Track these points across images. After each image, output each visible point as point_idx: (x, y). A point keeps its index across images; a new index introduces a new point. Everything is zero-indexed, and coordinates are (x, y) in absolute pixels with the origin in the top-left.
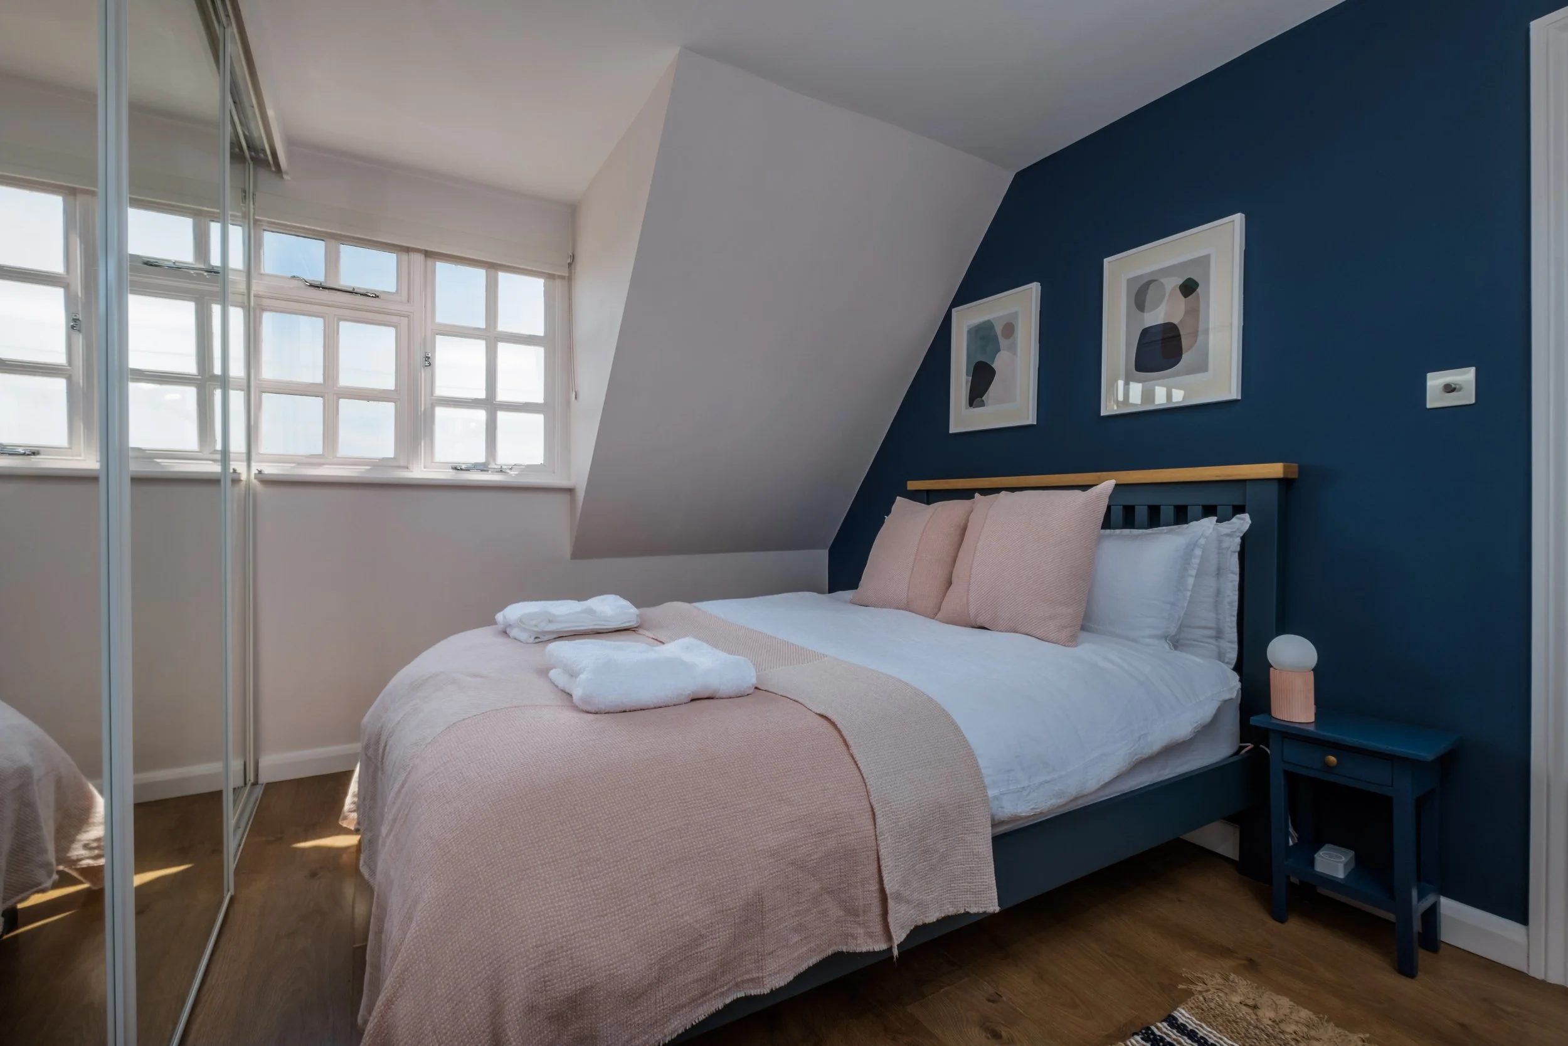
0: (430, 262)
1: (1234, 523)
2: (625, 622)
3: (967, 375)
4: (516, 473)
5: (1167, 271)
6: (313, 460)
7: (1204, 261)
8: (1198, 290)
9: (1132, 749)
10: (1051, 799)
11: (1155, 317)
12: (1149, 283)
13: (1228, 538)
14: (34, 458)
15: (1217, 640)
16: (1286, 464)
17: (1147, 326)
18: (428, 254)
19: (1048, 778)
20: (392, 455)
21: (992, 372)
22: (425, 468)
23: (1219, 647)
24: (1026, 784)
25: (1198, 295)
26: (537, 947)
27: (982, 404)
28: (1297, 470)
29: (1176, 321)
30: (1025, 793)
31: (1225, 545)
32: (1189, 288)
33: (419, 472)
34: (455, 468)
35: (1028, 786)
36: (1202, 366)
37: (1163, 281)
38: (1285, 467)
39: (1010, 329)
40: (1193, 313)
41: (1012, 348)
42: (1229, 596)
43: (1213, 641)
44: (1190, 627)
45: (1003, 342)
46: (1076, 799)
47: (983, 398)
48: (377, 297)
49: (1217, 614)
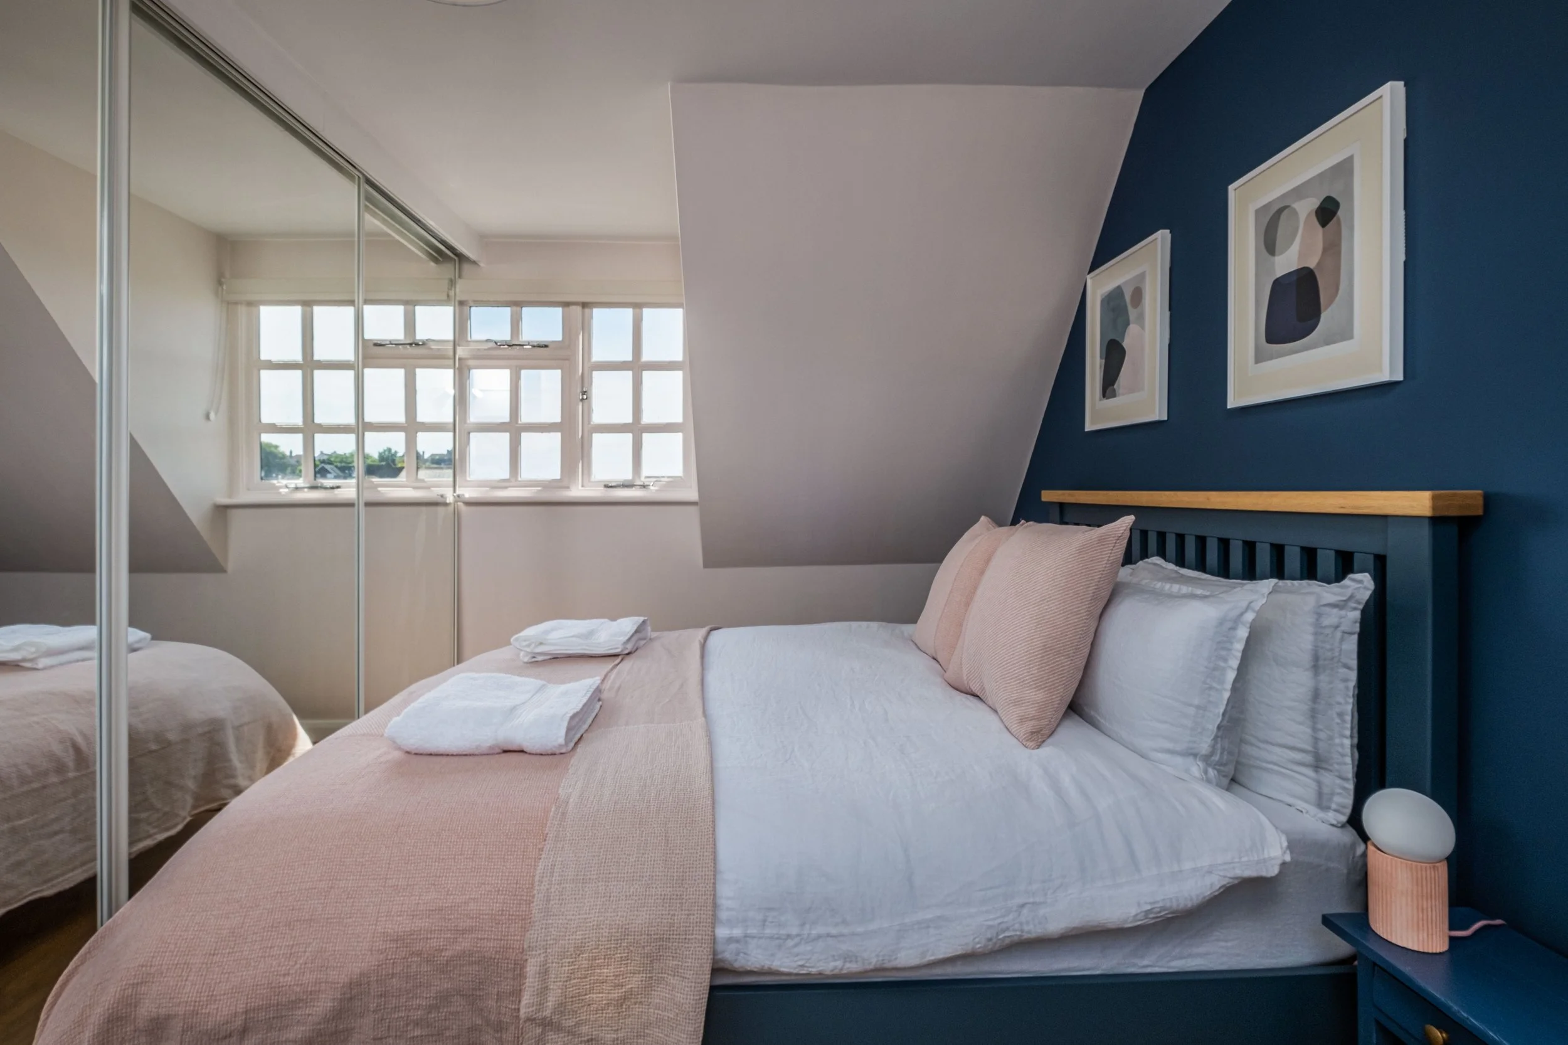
0: (587, 310)
1: (1347, 587)
2: (612, 649)
3: (1101, 357)
4: (657, 488)
5: (1298, 192)
6: (502, 484)
7: (1344, 169)
8: (1340, 213)
9: (999, 921)
10: (835, 960)
11: (1287, 262)
12: (1280, 211)
13: (1335, 611)
14: (337, 491)
15: (1317, 772)
16: (1433, 492)
17: (1279, 274)
18: (584, 305)
19: (834, 931)
20: (558, 477)
21: (1123, 352)
22: (582, 486)
23: (1319, 783)
24: (794, 931)
25: (1339, 221)
26: (142, 966)
27: (1114, 395)
28: (1480, 501)
29: (1312, 264)
30: (790, 943)
31: (1327, 621)
32: (1327, 212)
33: (577, 491)
34: (606, 486)
35: (798, 935)
36: (1345, 333)
37: (1296, 206)
38: (1434, 498)
39: (1138, 294)
40: (1333, 249)
41: (1141, 318)
42: (1339, 703)
43: (1310, 772)
44: (1267, 742)
45: (1132, 313)
46: (877, 970)
47: (1115, 386)
48: (546, 346)
49: (1315, 729)
